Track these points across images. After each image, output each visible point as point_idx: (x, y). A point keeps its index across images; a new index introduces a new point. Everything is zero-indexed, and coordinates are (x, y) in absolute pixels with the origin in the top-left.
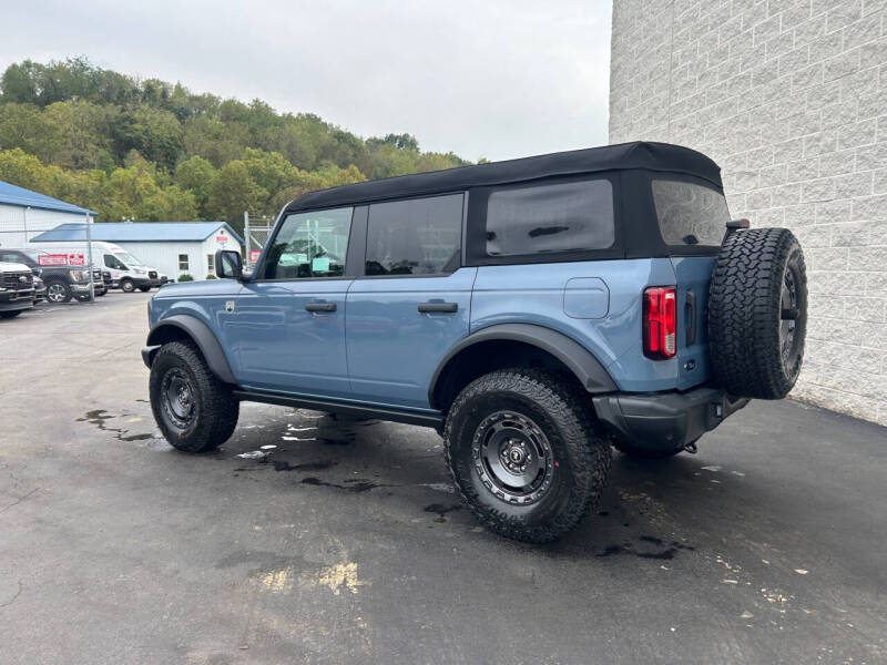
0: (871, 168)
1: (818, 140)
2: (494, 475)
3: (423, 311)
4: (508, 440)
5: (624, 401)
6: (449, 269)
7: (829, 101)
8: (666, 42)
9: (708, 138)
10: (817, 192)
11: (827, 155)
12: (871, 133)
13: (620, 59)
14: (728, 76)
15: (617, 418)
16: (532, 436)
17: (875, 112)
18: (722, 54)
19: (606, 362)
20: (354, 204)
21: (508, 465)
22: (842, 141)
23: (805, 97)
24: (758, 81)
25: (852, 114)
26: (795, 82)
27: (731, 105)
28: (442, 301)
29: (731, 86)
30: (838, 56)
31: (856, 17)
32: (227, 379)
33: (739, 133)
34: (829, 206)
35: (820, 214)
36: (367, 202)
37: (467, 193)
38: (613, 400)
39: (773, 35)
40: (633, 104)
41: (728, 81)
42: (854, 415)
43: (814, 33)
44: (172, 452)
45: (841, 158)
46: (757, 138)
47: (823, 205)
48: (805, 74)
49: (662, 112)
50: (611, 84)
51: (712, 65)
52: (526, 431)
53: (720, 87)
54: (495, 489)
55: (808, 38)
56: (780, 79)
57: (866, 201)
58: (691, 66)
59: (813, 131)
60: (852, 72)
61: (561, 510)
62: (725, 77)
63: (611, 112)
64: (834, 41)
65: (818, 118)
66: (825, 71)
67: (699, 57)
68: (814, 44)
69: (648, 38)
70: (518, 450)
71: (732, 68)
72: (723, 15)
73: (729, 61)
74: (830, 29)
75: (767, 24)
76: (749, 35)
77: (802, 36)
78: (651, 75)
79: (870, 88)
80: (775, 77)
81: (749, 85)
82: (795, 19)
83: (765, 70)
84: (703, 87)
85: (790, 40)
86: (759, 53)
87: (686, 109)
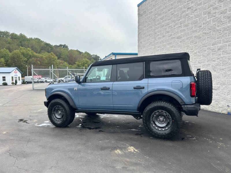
0: (206, 58)
1: (193, 51)
2: (156, 125)
3: (135, 88)
4: (159, 116)
5: (188, 106)
6: (140, 79)
7: (195, 44)
8: (153, 28)
9: (165, 50)
10: (193, 62)
11: (195, 55)
12: (205, 51)
13: (140, 31)
14: (170, 37)
15: (187, 110)
16: (166, 115)
17: (206, 46)
18: (168, 32)
19: (182, 98)
20: (112, 64)
21: (159, 122)
22: (199, 52)
23: (189, 42)
24: (177, 38)
25: (201, 46)
26: (187, 39)
27: (171, 43)
28: (140, 86)
30: (197, 34)
31: (201, 26)
32: (74, 107)
33: (173, 49)
34: (196, 66)
35: (194, 67)
37: (144, 62)
38: (186, 106)
39: (181, 29)
40: (144, 41)
41: (170, 38)
42: (205, 110)
43: (191, 29)
44: (55, 127)
45: (198, 55)
46: (178, 51)
47: (195, 65)
48: (189, 38)
49: (153, 44)
50: (138, 36)
51: (166, 34)
52: (165, 114)
53: (168, 39)
54: (156, 128)
55: (190, 30)
56: (183, 38)
57: (205, 65)
58: (160, 34)
59: (192, 49)
60: (200, 38)
61: (174, 131)
62: (169, 37)
63: (138, 43)
64: (196, 31)
65: (193, 47)
66: (194, 37)
67: (162, 32)
68: (191, 32)
69: (148, 27)
70: (161, 119)
71: (171, 35)
72: (168, 23)
73: (170, 33)
74: (195, 29)
75: (179, 26)
76: (175, 28)
77: (188, 30)
78: (149, 35)
79: (205, 41)
80: (182, 38)
81: (175, 39)
82: (186, 26)
83: (179, 36)
84: (164, 39)
85: (185, 30)
86: (177, 32)
87: (159, 43)
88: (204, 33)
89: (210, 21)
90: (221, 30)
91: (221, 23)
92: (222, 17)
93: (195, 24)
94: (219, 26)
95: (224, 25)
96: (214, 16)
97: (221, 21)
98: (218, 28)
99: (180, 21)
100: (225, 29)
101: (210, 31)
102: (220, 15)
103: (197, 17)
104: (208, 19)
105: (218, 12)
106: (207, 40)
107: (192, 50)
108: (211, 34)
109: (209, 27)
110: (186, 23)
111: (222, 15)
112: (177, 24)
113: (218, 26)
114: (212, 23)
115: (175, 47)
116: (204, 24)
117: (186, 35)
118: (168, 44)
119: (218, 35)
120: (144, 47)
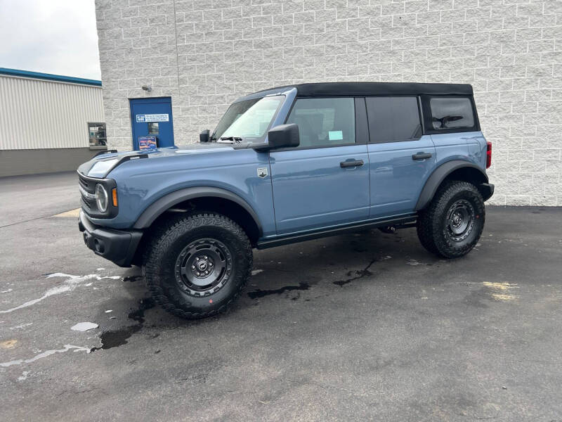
3: (414, 158)
4: (454, 214)
7: (308, 66)
14: (234, 39)
17: (334, 75)
18: (226, 25)
20: (354, 96)
23: (293, 61)
24: (258, 46)
25: (322, 74)
26: (285, 52)
27: (237, 55)
29: (236, 44)
30: (312, 46)
31: (322, 31)
33: (245, 71)
36: (364, 96)
37: (419, 97)
39: (268, 25)
41: (233, 41)
43: (297, 32)
46: (260, 76)
48: (292, 50)
49: (169, 47)
51: (217, 29)
53: (227, 43)
54: (453, 238)
55: (293, 33)
56: (275, 49)
58: (196, 25)
60: (321, 55)
63: (100, 36)
64: (309, 38)
65: (302, 72)
66: (304, 51)
67: (205, 21)
68: (297, 37)
70: (457, 218)
71: (236, 35)
73: (233, 29)
74: (306, 32)
75: (263, 18)
76: (249, 20)
77: (289, 31)
78: (152, 21)
79: (331, 64)
80: (271, 47)
81: (251, 47)
82: (282, 21)
83: (264, 42)
84: (210, 40)
85: (280, 31)
86: (257, 32)
87: (195, 50)
88: (329, 46)
89: (343, 23)
90: (367, 48)
91: (368, 34)
92: (370, 22)
93: (306, 21)
94: (363, 37)
95: (373, 37)
96: (353, 16)
97: (368, 30)
98: (362, 42)
99: (264, 4)
100: (375, 46)
101: (343, 44)
102: (365, 15)
103: (312, 9)
104: (338, 18)
105: (361, 10)
106: (338, 62)
107: (301, 80)
108: (347, 51)
109: (342, 36)
110: (283, 14)
111: (370, 18)
112: (254, 11)
113: (361, 38)
114: (348, 30)
115: (251, 66)
116: (328, 26)
117: (282, 43)
118: (228, 56)
119: (360, 57)
120: (130, 51)
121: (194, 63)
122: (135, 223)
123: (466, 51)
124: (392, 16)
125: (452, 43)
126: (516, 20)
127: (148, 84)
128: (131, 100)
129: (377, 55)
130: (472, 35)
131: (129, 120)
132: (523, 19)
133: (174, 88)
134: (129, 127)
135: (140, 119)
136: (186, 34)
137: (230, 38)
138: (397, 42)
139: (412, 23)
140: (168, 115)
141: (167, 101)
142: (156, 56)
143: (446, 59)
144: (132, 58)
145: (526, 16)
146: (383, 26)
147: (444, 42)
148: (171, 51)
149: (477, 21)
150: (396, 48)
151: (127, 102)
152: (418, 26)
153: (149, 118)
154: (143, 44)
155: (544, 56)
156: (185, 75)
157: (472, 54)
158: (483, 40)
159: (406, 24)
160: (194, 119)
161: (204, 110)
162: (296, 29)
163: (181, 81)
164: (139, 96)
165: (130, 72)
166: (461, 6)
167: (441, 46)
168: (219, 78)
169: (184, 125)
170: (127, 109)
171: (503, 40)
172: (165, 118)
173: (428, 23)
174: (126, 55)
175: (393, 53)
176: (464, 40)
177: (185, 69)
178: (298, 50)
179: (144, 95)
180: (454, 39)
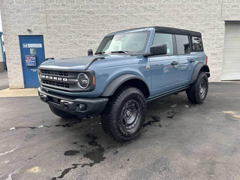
3: (190, 61)
7: (112, 23)
23: (105, 21)
24: (89, 13)
26: (102, 17)
27: (78, 17)
29: (77, 11)
30: (114, 14)
36: (174, 34)
46: (89, 27)
53: (73, 11)
56: (97, 15)
60: (118, 19)
64: (113, 11)
66: (110, 17)
68: (107, 10)
71: (77, 7)
73: (75, 4)
74: (111, 8)
77: (103, 7)
79: (122, 23)
80: (95, 14)
81: (85, 13)
83: (91, 11)
84: (64, 8)
85: (99, 6)
86: (88, 6)
87: (56, 12)
88: (121, 15)
89: (128, 5)
90: (138, 17)
91: (138, 11)
92: (139, 6)
93: (111, 3)
94: (136, 12)
95: (140, 13)
96: (132, 3)
97: (138, 9)
98: (136, 15)
100: (141, 17)
101: (127, 15)
102: (137, 3)
104: (125, 3)
106: (125, 23)
107: (109, 30)
108: (129, 18)
109: (126, 11)
111: (139, 4)
113: (135, 13)
114: (129, 9)
115: (85, 22)
116: (121, 6)
117: (100, 12)
118: (73, 17)
119: (135, 21)
120: (19, 11)
121: (55, 19)
122: (102, 93)
123: (177, 21)
124: (148, 4)
125: (171, 18)
126: (195, 10)
127: (30, 28)
128: (19, 36)
129: (142, 21)
130: (179, 15)
131: (19, 46)
132: (197, 10)
133: (44, 31)
134: (19, 50)
135: (25, 46)
136: (50, 4)
137: (74, 8)
138: (150, 16)
139: (156, 8)
140: (41, 44)
141: (41, 37)
142: (34, 14)
143: (169, 24)
144: (19, 14)
145: (198, 9)
146: (144, 8)
147: (169, 16)
148: (42, 12)
149: (181, 9)
150: (149, 18)
151: (18, 37)
152: (158, 9)
153: (30, 45)
154: (26, 8)
155: (204, 25)
156: (50, 25)
157: (179, 22)
158: (183, 17)
159: (154, 8)
160: (56, 47)
161: (61, 42)
162: (106, 6)
163: (48, 28)
164: (24, 34)
165: (19, 22)
166: (174, 3)
167: (167, 18)
168: (69, 27)
169: (51, 49)
170: (18, 41)
171: (190, 17)
172: (40, 46)
173: (162, 8)
174: (17, 13)
175: (149, 20)
176: (176, 17)
177: (51, 22)
178: (107, 16)
179: (28, 34)
180: (172, 16)
